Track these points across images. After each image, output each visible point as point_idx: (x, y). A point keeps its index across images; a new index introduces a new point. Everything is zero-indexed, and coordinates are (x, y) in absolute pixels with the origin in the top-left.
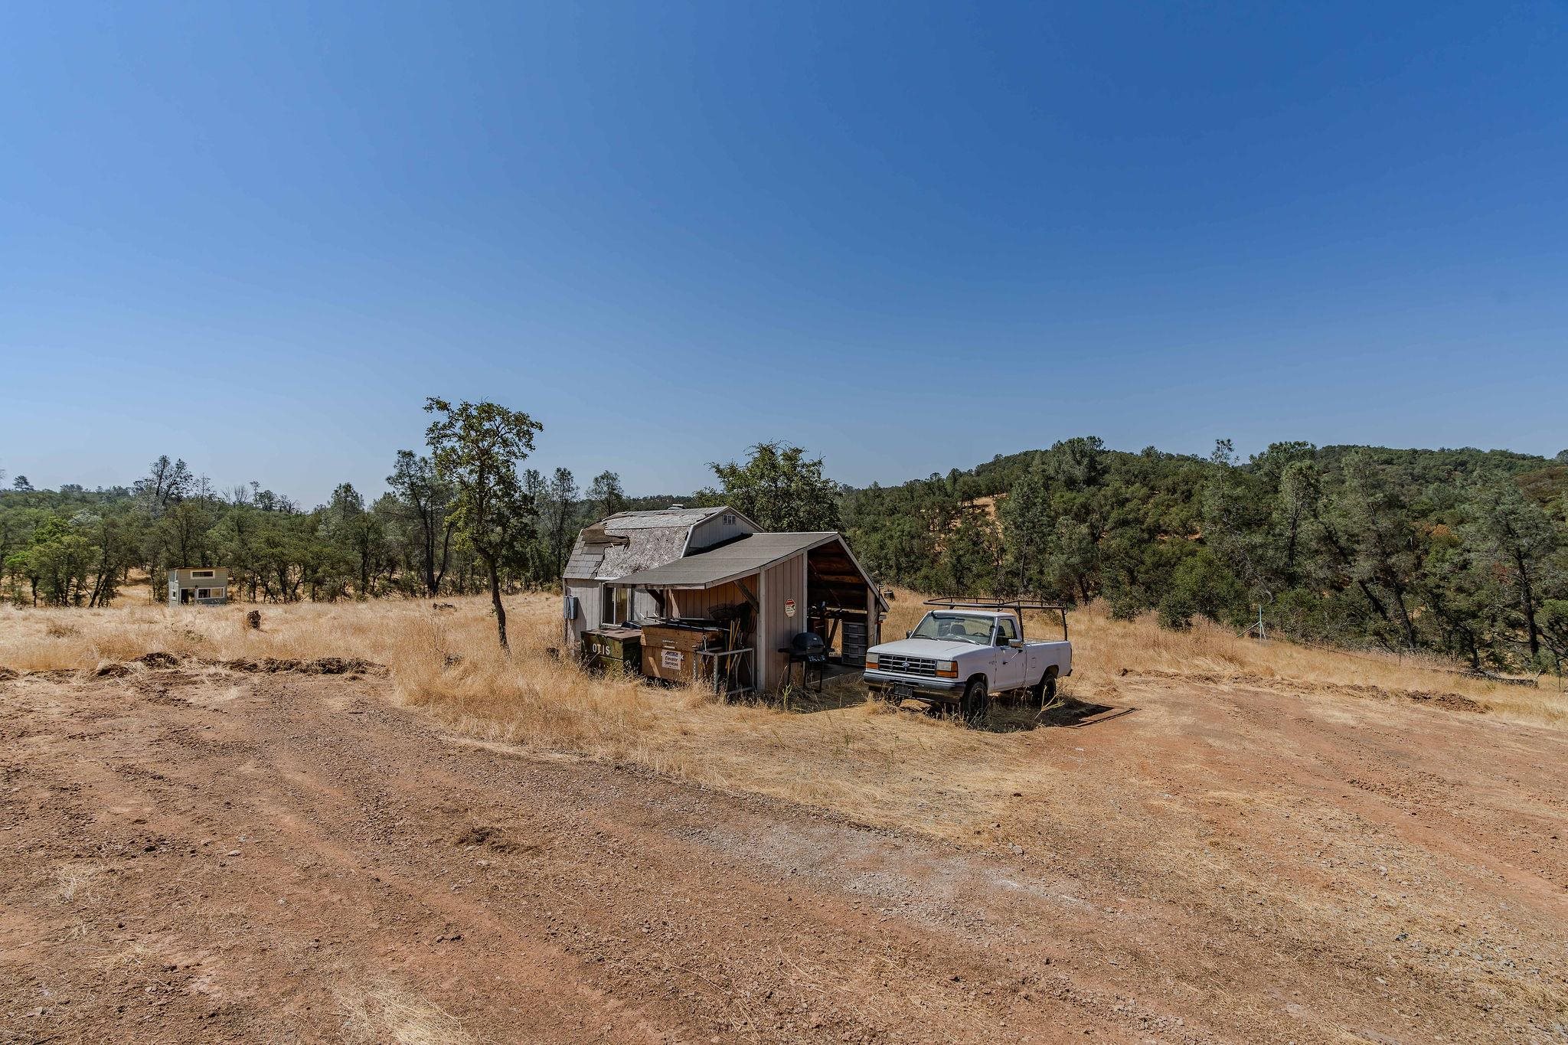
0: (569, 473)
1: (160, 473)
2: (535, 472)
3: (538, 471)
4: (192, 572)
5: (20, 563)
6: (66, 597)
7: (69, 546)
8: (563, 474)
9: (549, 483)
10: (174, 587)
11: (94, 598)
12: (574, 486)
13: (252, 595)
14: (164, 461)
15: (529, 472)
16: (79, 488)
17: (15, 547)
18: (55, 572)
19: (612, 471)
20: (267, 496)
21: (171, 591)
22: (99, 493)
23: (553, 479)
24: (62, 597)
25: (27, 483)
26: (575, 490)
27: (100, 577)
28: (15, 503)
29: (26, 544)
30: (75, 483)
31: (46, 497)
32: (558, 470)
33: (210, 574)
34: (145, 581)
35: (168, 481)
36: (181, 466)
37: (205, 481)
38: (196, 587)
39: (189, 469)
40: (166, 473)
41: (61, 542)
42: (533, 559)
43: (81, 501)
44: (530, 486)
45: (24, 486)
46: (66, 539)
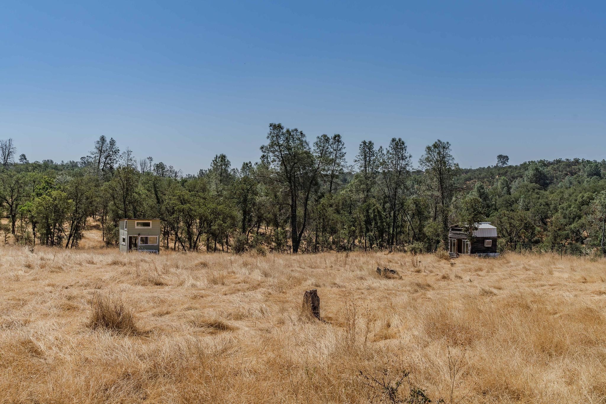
0: (403, 143)
1: (100, 148)
2: (370, 143)
3: (372, 142)
4: (136, 222)
5: (27, 211)
6: (53, 238)
7: (55, 199)
8: (397, 144)
9: (385, 152)
10: (124, 234)
11: (69, 239)
12: (406, 155)
13: (166, 241)
14: (103, 139)
15: (365, 143)
16: (52, 162)
17: (23, 199)
18: (47, 218)
19: (444, 140)
20: (160, 167)
21: (121, 237)
22: (62, 165)
23: (389, 149)
24: (51, 238)
25: (25, 159)
26: (408, 159)
27: (73, 222)
28: (21, 170)
29: (29, 197)
30: (50, 159)
31: (36, 166)
32: (394, 140)
33: (148, 225)
34: (97, 227)
35: (105, 154)
36: (112, 143)
37: (129, 153)
38: (139, 234)
39: (118, 145)
40: (104, 149)
41: (50, 195)
42: (375, 220)
43: (55, 169)
44: (365, 156)
45: (24, 161)
46: (54, 193)
